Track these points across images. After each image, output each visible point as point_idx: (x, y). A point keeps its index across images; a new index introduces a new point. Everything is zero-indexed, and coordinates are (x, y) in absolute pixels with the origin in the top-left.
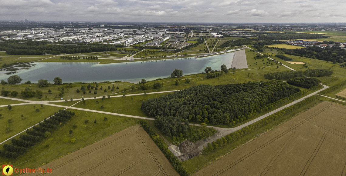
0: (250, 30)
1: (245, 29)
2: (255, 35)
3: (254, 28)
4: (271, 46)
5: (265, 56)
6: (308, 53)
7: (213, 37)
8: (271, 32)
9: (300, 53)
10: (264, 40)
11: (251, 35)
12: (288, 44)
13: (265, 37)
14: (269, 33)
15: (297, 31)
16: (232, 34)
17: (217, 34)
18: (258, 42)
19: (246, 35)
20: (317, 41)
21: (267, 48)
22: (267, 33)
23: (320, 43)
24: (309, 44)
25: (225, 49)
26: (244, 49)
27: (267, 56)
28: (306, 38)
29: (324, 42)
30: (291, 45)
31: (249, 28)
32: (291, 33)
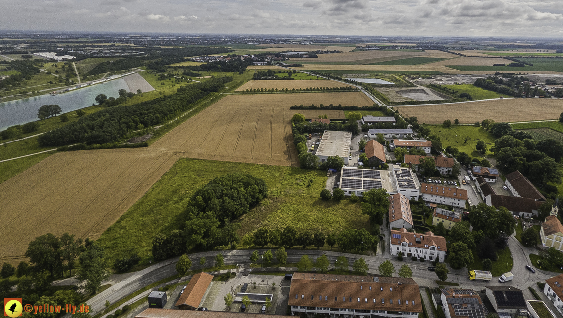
0: (127, 45)
1: (116, 45)
2: (143, 52)
3: (133, 42)
4: (173, 65)
5: (171, 76)
6: (214, 67)
7: (53, 60)
8: (167, 47)
9: (207, 68)
10: (161, 59)
11: (135, 54)
12: (193, 61)
13: (161, 55)
14: (164, 49)
15: (201, 44)
16: (95, 53)
17: (56, 55)
18: (153, 61)
19: (127, 54)
20: (222, 55)
21: (170, 67)
22: (161, 49)
23: (225, 57)
24: (216, 59)
25: (103, 75)
26: (136, 73)
27: (173, 76)
28: (212, 54)
29: (229, 56)
30: (197, 61)
31: (123, 42)
32: (194, 48)
